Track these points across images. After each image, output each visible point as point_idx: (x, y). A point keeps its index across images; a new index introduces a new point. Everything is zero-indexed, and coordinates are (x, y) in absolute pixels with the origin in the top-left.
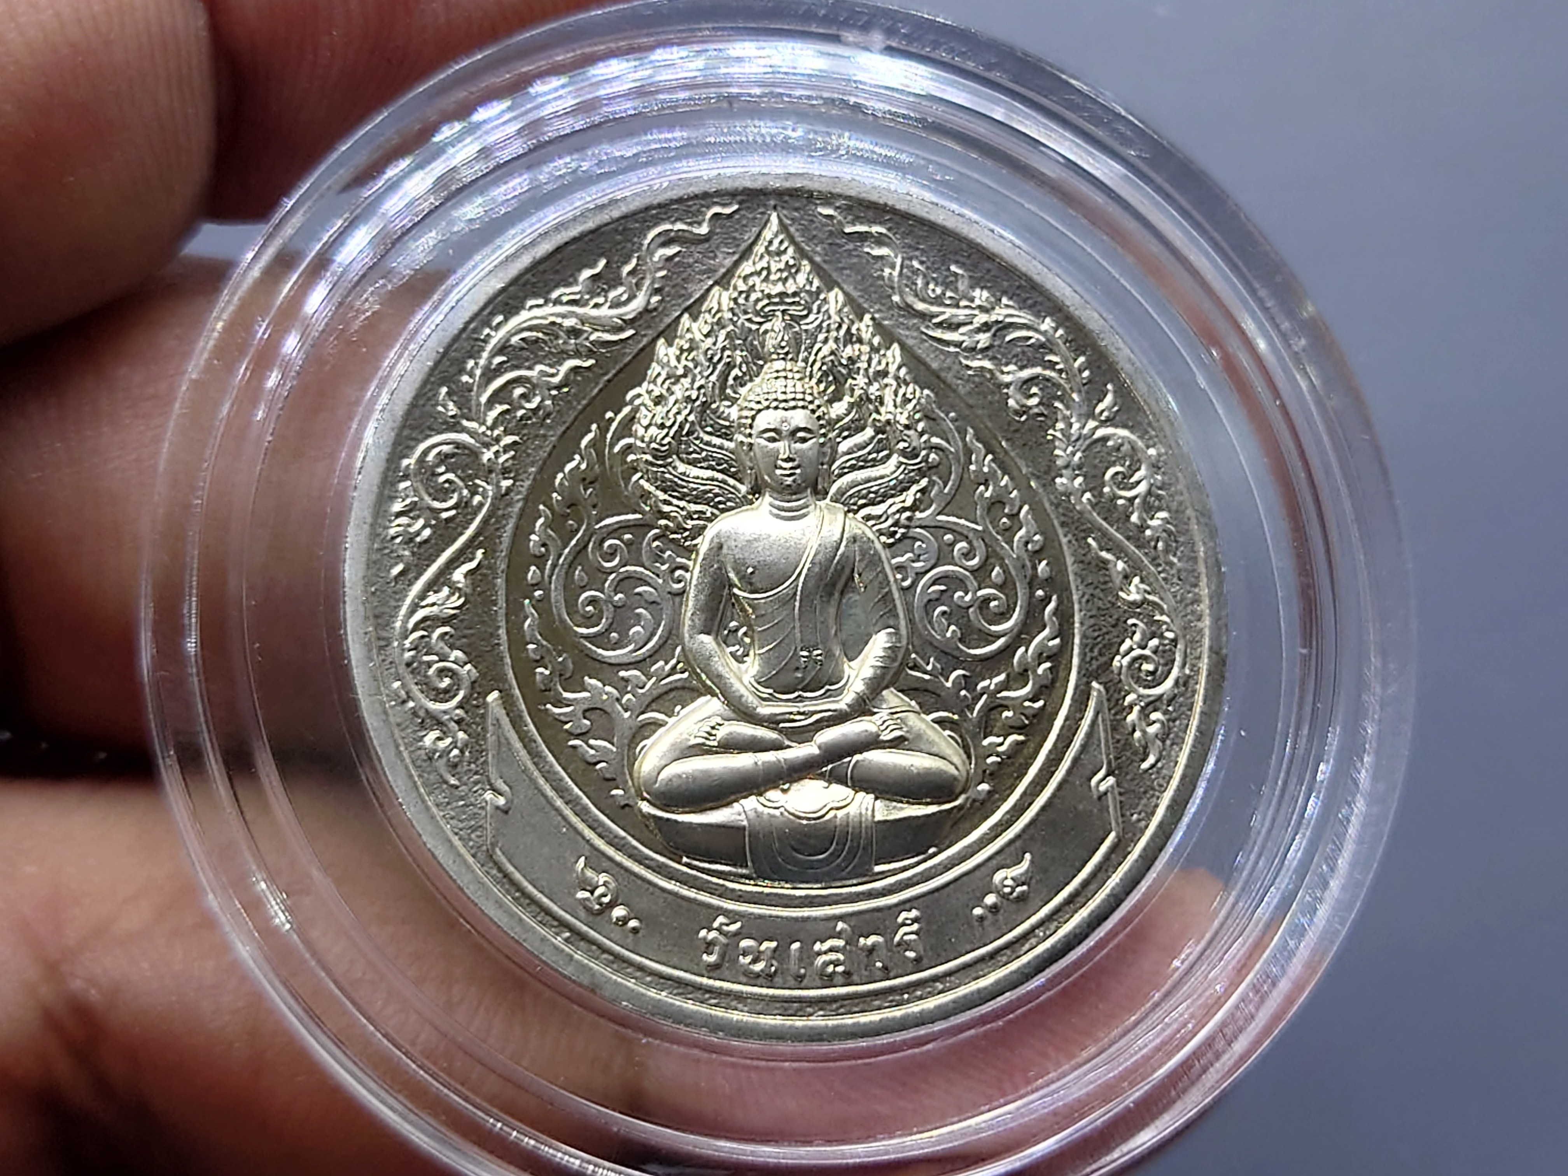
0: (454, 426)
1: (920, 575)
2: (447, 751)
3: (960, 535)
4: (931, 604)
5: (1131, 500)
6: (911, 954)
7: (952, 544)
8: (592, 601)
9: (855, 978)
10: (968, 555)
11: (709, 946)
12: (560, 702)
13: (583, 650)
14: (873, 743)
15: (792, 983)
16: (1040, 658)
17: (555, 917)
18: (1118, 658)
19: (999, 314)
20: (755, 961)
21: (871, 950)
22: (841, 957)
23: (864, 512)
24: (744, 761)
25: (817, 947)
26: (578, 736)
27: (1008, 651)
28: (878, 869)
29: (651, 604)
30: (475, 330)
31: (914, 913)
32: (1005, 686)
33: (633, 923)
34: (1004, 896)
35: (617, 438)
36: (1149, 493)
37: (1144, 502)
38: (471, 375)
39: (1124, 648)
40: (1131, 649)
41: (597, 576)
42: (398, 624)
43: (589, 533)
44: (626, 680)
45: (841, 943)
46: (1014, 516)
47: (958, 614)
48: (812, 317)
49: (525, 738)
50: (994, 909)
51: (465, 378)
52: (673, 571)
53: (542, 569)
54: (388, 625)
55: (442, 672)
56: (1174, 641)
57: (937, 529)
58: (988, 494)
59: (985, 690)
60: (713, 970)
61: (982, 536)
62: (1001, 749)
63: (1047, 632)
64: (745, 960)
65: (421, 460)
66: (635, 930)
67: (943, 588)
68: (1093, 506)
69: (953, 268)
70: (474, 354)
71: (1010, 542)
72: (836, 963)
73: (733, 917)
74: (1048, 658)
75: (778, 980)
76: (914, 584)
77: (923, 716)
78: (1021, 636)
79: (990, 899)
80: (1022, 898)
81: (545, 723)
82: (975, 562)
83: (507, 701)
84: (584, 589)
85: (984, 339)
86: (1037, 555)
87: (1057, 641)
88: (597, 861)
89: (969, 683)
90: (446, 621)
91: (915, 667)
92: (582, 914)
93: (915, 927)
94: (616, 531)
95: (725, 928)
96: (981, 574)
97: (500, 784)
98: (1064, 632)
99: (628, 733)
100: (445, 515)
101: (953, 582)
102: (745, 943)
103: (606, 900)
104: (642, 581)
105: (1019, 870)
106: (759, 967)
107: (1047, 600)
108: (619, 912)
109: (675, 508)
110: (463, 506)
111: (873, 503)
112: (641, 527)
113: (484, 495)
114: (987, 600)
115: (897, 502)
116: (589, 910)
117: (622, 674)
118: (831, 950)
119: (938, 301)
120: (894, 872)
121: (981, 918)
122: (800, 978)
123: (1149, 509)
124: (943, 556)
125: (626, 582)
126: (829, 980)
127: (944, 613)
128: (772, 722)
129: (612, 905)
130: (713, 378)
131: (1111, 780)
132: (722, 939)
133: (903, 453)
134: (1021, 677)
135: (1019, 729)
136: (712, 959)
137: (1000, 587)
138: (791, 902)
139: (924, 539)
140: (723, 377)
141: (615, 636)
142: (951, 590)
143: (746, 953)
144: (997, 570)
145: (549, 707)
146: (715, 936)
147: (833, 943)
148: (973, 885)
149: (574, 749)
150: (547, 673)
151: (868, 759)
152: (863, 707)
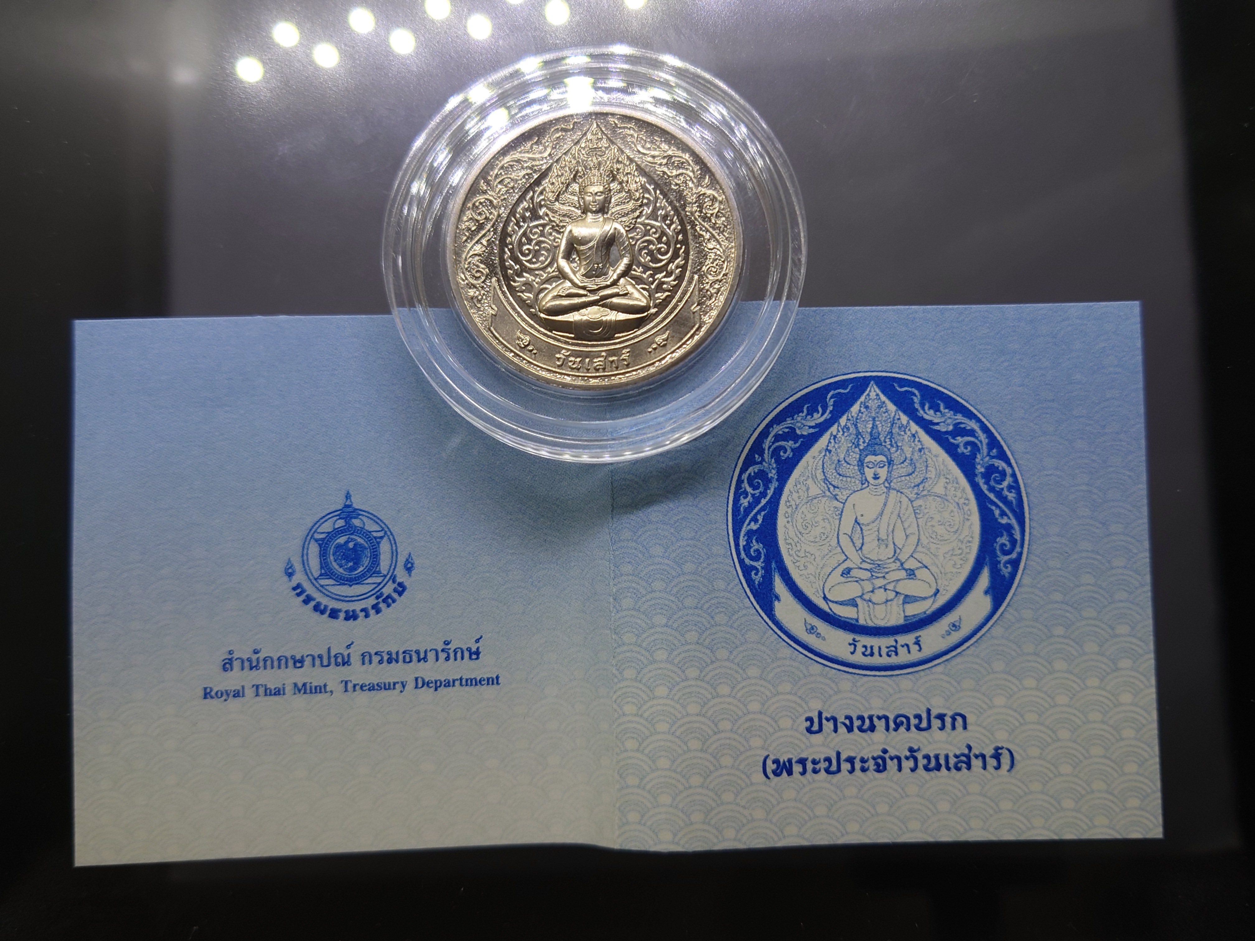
0: (485, 192)
1: (638, 240)
2: (477, 297)
3: (652, 227)
4: (641, 250)
5: (712, 215)
6: (625, 363)
7: (649, 230)
8: (528, 249)
9: (607, 370)
10: (655, 233)
11: (559, 359)
12: (515, 281)
13: (524, 265)
14: (617, 295)
15: (585, 371)
16: (677, 267)
17: (509, 349)
18: (704, 267)
19: (670, 153)
20: (573, 364)
21: (612, 362)
22: (601, 363)
23: (620, 220)
24: (576, 301)
25: (595, 360)
26: (521, 292)
27: (667, 264)
28: (616, 335)
29: (547, 250)
30: (493, 161)
31: (628, 350)
32: (665, 277)
33: (535, 351)
34: (659, 345)
35: (538, 196)
36: (718, 212)
37: (716, 215)
38: (491, 176)
39: (706, 264)
40: (708, 264)
41: (530, 241)
42: (464, 256)
43: (528, 226)
44: (538, 275)
45: (602, 359)
46: (671, 220)
47: (650, 253)
48: (605, 156)
49: (503, 292)
50: (655, 349)
51: (489, 178)
52: (554, 240)
53: (511, 238)
54: (460, 257)
55: (477, 272)
56: (724, 262)
57: (644, 224)
58: (663, 213)
59: (658, 278)
60: (559, 366)
61: (661, 227)
62: (661, 298)
63: (680, 259)
64: (570, 364)
65: (474, 205)
66: (535, 354)
67: (646, 244)
68: (699, 216)
69: (656, 138)
70: (492, 169)
71: (669, 229)
72: (600, 365)
73: (568, 350)
74: (680, 267)
75: (581, 370)
76: (636, 243)
77: (636, 286)
78: (671, 260)
79: (654, 346)
80: (665, 345)
81: (510, 287)
82: (657, 236)
83: (498, 281)
84: (525, 244)
85: (665, 161)
86: (678, 234)
87: (683, 262)
88: (524, 331)
89: (652, 276)
90: (480, 255)
91: (635, 270)
92: (518, 348)
93: (628, 354)
94: (536, 226)
95: (565, 354)
96: (659, 240)
97: (494, 306)
98: (686, 259)
99: (537, 291)
100: (481, 222)
101: (650, 242)
102: (571, 358)
103: (526, 344)
104: (544, 242)
105: (665, 336)
106: (574, 366)
107: (681, 248)
108: (530, 348)
109: (556, 219)
110: (487, 219)
111: (623, 216)
112: (544, 226)
113: (494, 215)
114: (660, 248)
115: (631, 216)
116: (520, 347)
117: (537, 272)
118: (599, 361)
119: (649, 149)
120: (623, 337)
121: (650, 352)
122: (588, 370)
123: (717, 217)
124: (647, 233)
125: (539, 243)
126: (597, 370)
127: (645, 253)
128: (584, 288)
129: (528, 345)
130: (572, 176)
131: (699, 307)
132: (563, 357)
133: (634, 199)
134: (669, 274)
135: (669, 291)
136: (558, 363)
137: (665, 244)
138: (587, 346)
139: (640, 228)
140: (575, 176)
141: (534, 260)
142: (648, 245)
143: (571, 361)
144: (665, 238)
145: (512, 283)
146: (561, 356)
147: (600, 359)
148: (649, 341)
149: (519, 296)
150: (512, 272)
151: (615, 300)
152: (615, 283)
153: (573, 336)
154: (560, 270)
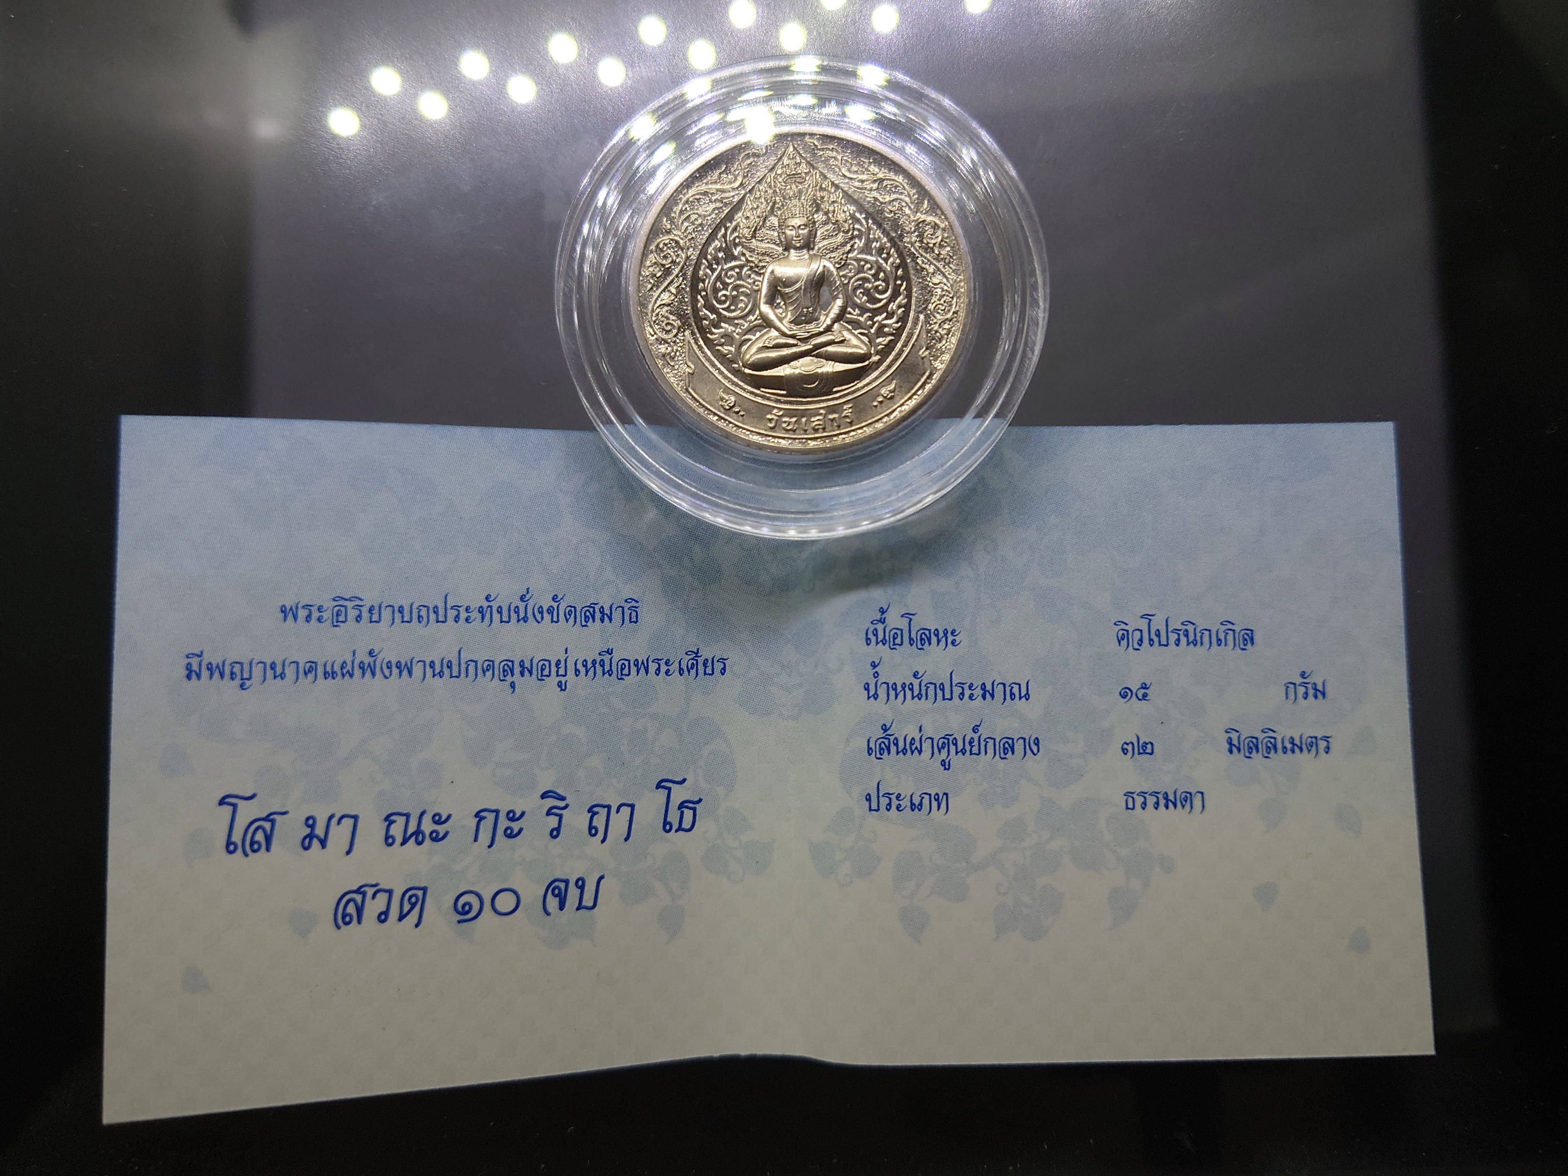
0: (669, 232)
1: (851, 278)
2: (669, 353)
3: (867, 262)
4: (855, 289)
5: (934, 244)
6: (848, 420)
7: (863, 266)
8: (725, 295)
9: (827, 430)
10: (870, 269)
11: (770, 420)
12: (712, 334)
13: (721, 314)
14: (832, 343)
15: (802, 432)
16: (899, 307)
17: (712, 412)
18: (930, 305)
19: (881, 175)
20: (788, 425)
21: (832, 420)
22: (820, 422)
23: (828, 256)
24: (786, 352)
25: (812, 420)
26: (719, 345)
27: (887, 304)
28: (835, 390)
29: (747, 295)
30: (676, 196)
31: (850, 405)
32: (886, 318)
33: (742, 413)
34: (885, 397)
35: (732, 233)
36: (942, 241)
37: (940, 244)
38: (675, 213)
39: (932, 301)
40: (935, 302)
41: (725, 286)
42: (650, 307)
43: (722, 269)
44: (737, 324)
45: (821, 417)
46: (888, 254)
47: (867, 292)
48: (806, 182)
49: (700, 347)
50: (881, 402)
51: (673, 215)
52: (754, 283)
53: (704, 284)
54: (646, 308)
55: (667, 324)
56: (952, 298)
57: (858, 260)
58: (877, 246)
59: (877, 321)
60: (772, 429)
61: (877, 262)
62: (883, 343)
63: (901, 297)
64: (784, 425)
65: (658, 246)
66: (743, 416)
67: (861, 283)
68: (920, 247)
69: (862, 159)
70: (677, 204)
71: (887, 264)
72: (819, 425)
73: (780, 409)
74: (902, 307)
75: (797, 431)
77: (854, 331)
78: (892, 299)
79: (880, 399)
80: (891, 398)
81: (707, 341)
82: (873, 272)
83: (693, 333)
84: (721, 290)
85: (875, 186)
86: (897, 268)
87: (906, 300)
88: (727, 391)
89: (871, 318)
90: (669, 305)
91: (850, 313)
92: (722, 410)
93: (850, 411)
94: (732, 269)
95: (777, 414)
96: (876, 276)
97: (690, 364)
98: (909, 296)
99: (738, 344)
100: (667, 266)
101: (865, 280)
102: (784, 419)
103: (731, 405)
104: (742, 286)
105: (892, 387)
106: (789, 428)
107: (902, 285)
108: (736, 409)
109: (755, 259)
110: (673, 262)
111: (832, 251)
112: (741, 267)
113: (682, 258)
114: (877, 286)
115: (841, 251)
116: (725, 409)
117: (736, 321)
118: (818, 420)
119: (857, 172)
120: (843, 390)
121: (876, 406)
122: (806, 431)
123: (941, 246)
124: (861, 270)
125: (736, 287)
126: (816, 431)
127: (861, 292)
128: (793, 337)
129: (733, 406)
130: (769, 208)
131: (927, 353)
132: (776, 418)
133: (843, 232)
134: (890, 316)
135: (892, 334)
136: (770, 425)
137: (883, 281)
138: (802, 403)
139: (852, 264)
140: (772, 208)
141: (733, 308)
142: (864, 283)
143: (785, 422)
144: (882, 275)
145: (709, 335)
146: (773, 417)
147: (818, 418)
148: (873, 394)
149: (718, 350)
150: (707, 323)
151: (830, 349)
152: (828, 329)
153: (785, 392)
154: (763, 317)
